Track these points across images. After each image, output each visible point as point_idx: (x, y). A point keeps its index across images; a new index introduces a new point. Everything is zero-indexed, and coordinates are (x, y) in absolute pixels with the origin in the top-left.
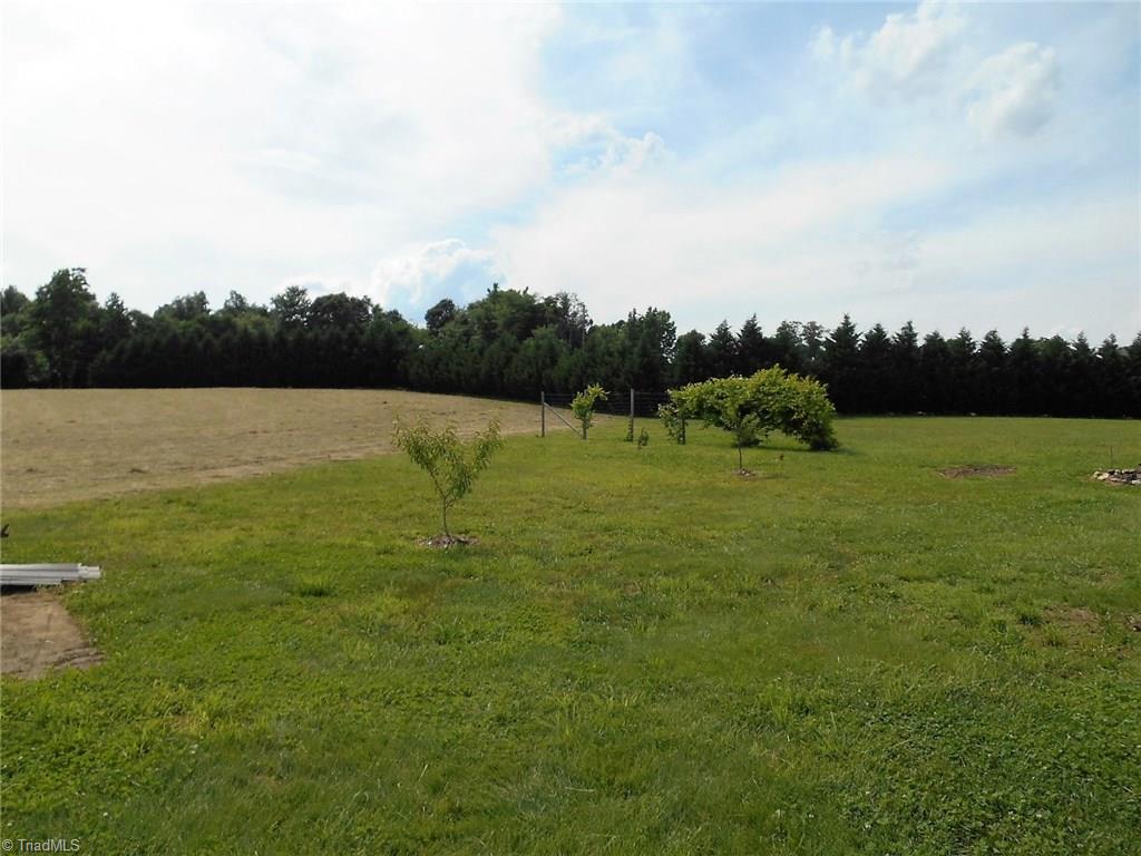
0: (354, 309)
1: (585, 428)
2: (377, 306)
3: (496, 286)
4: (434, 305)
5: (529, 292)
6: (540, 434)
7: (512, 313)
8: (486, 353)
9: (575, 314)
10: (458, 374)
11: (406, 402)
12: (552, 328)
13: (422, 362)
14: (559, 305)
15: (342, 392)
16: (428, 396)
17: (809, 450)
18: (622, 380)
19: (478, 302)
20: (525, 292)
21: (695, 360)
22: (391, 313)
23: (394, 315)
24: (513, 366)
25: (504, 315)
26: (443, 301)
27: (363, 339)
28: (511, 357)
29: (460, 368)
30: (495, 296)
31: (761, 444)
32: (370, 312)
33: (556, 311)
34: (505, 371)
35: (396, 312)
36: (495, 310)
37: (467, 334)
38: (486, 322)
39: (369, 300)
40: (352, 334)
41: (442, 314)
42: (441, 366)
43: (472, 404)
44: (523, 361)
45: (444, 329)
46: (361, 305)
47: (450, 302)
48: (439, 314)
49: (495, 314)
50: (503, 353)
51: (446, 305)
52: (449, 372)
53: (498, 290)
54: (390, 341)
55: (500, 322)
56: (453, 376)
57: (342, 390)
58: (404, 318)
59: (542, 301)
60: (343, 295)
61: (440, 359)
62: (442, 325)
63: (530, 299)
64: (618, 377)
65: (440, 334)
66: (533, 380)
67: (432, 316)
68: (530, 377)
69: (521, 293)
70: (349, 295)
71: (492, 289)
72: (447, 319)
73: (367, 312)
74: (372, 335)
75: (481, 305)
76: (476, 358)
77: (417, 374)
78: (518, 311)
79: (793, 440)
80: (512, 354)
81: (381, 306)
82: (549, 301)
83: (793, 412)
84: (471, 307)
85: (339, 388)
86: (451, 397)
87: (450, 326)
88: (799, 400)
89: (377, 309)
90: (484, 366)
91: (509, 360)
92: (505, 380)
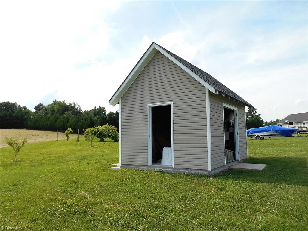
0: (12, 106)
1: (68, 138)
2: (19, 105)
3: (55, 100)
4: (37, 105)
5: (65, 102)
6: (57, 140)
7: (60, 108)
8: (50, 119)
9: (77, 108)
10: (42, 125)
11: (25, 133)
12: (71, 112)
13: (32, 122)
14: (73, 106)
15: (7, 130)
16: (33, 131)
17: (113, 142)
18: (85, 126)
19: (50, 104)
20: (64, 102)
21: (103, 121)
22: (24, 107)
23: (25, 108)
24: (57, 122)
25: (57, 108)
26: (40, 104)
27: (14, 115)
28: (57, 120)
29: (42, 123)
30: (55, 103)
31: (105, 141)
32: (17, 107)
33: (72, 107)
34: (55, 124)
35: (25, 107)
36: (54, 107)
37: (47, 113)
38: (52, 110)
39: (17, 103)
40: (10, 114)
41: (39, 108)
42: (37, 123)
43: (45, 133)
44: (60, 121)
45: (40, 112)
46: (14, 105)
47: (42, 104)
48: (39, 107)
49: (55, 108)
50: (54, 119)
51: (41, 105)
52: (39, 124)
53: (56, 101)
54: (22, 116)
55: (56, 110)
56: (41, 125)
57: (6, 130)
58: (28, 108)
59: (68, 105)
60: (8, 102)
61: (37, 121)
62: (39, 110)
63: (65, 104)
64: (84, 125)
65: (39, 113)
66: (62, 126)
67: (36, 108)
68: (62, 125)
69: (63, 102)
70: (11, 102)
71: (54, 101)
72: (41, 109)
73: (16, 107)
74: (17, 114)
75: (51, 105)
76: (47, 120)
77: (30, 125)
78: (61, 107)
79: (111, 140)
80: (57, 119)
81: (20, 105)
82: (70, 105)
83: (109, 134)
84: (48, 106)
85: (6, 129)
86: (39, 131)
87: (42, 111)
88: (111, 131)
89: (19, 106)
90: (49, 122)
91: (56, 121)
92: (55, 126)
